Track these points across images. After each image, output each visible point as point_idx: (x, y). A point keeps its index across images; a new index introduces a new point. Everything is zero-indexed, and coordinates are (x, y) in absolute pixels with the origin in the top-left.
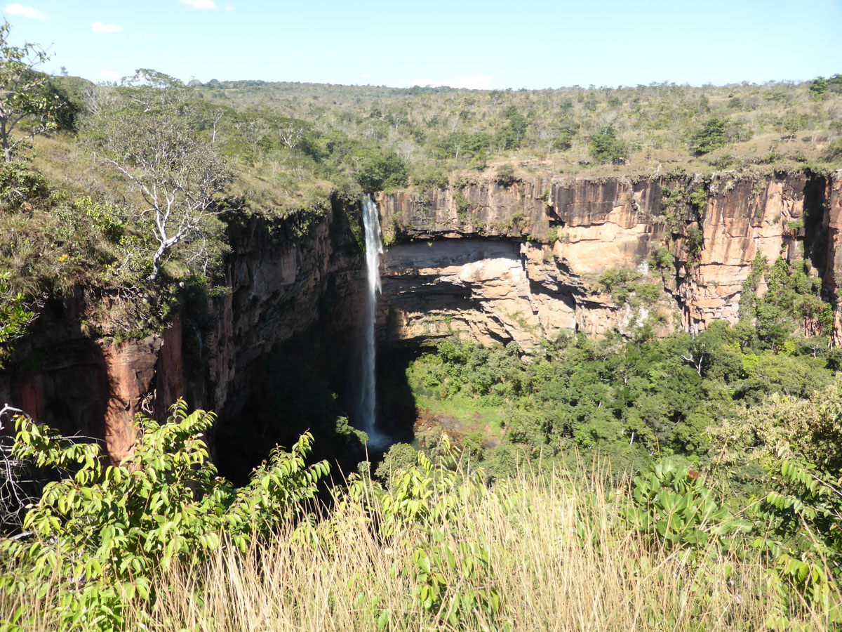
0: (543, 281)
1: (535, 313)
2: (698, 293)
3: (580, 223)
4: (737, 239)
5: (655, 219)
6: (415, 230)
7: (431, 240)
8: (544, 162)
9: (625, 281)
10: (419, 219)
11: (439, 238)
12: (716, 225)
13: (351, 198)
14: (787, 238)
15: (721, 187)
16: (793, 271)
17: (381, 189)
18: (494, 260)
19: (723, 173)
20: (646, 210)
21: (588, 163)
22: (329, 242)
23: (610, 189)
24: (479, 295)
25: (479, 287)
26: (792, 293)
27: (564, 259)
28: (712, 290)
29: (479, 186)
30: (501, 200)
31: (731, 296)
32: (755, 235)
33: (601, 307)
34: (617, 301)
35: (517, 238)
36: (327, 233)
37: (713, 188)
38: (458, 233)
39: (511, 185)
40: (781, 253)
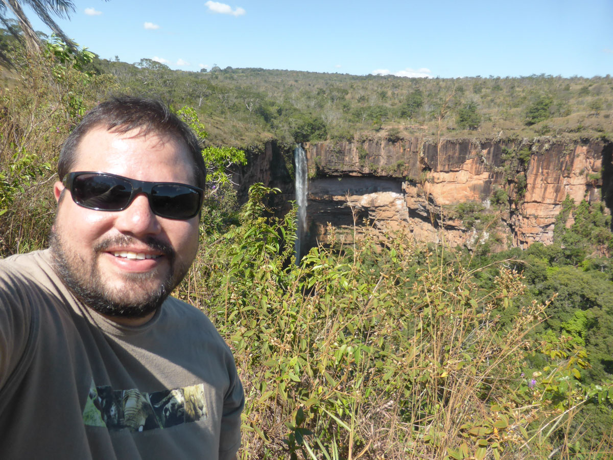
0: (417, 209)
1: (412, 231)
2: (523, 222)
3: (442, 169)
4: (552, 185)
5: (496, 169)
6: (329, 169)
7: (340, 176)
8: (422, 127)
9: (473, 211)
10: (333, 162)
11: (346, 175)
12: (536, 175)
13: (286, 145)
14: (589, 186)
15: (541, 147)
16: (592, 210)
17: (308, 141)
18: (385, 193)
19: (543, 138)
20: (490, 162)
21: (453, 129)
22: (269, 173)
23: (465, 147)
24: (374, 216)
25: (373, 211)
26: (591, 226)
27: (430, 194)
28: (534, 221)
29: (375, 141)
30: (389, 152)
31: (547, 226)
32: (565, 182)
33: (456, 229)
34: (467, 225)
35: (400, 178)
36: (268, 167)
37: (534, 148)
38: (359, 172)
39: (396, 142)
40: (585, 196)
